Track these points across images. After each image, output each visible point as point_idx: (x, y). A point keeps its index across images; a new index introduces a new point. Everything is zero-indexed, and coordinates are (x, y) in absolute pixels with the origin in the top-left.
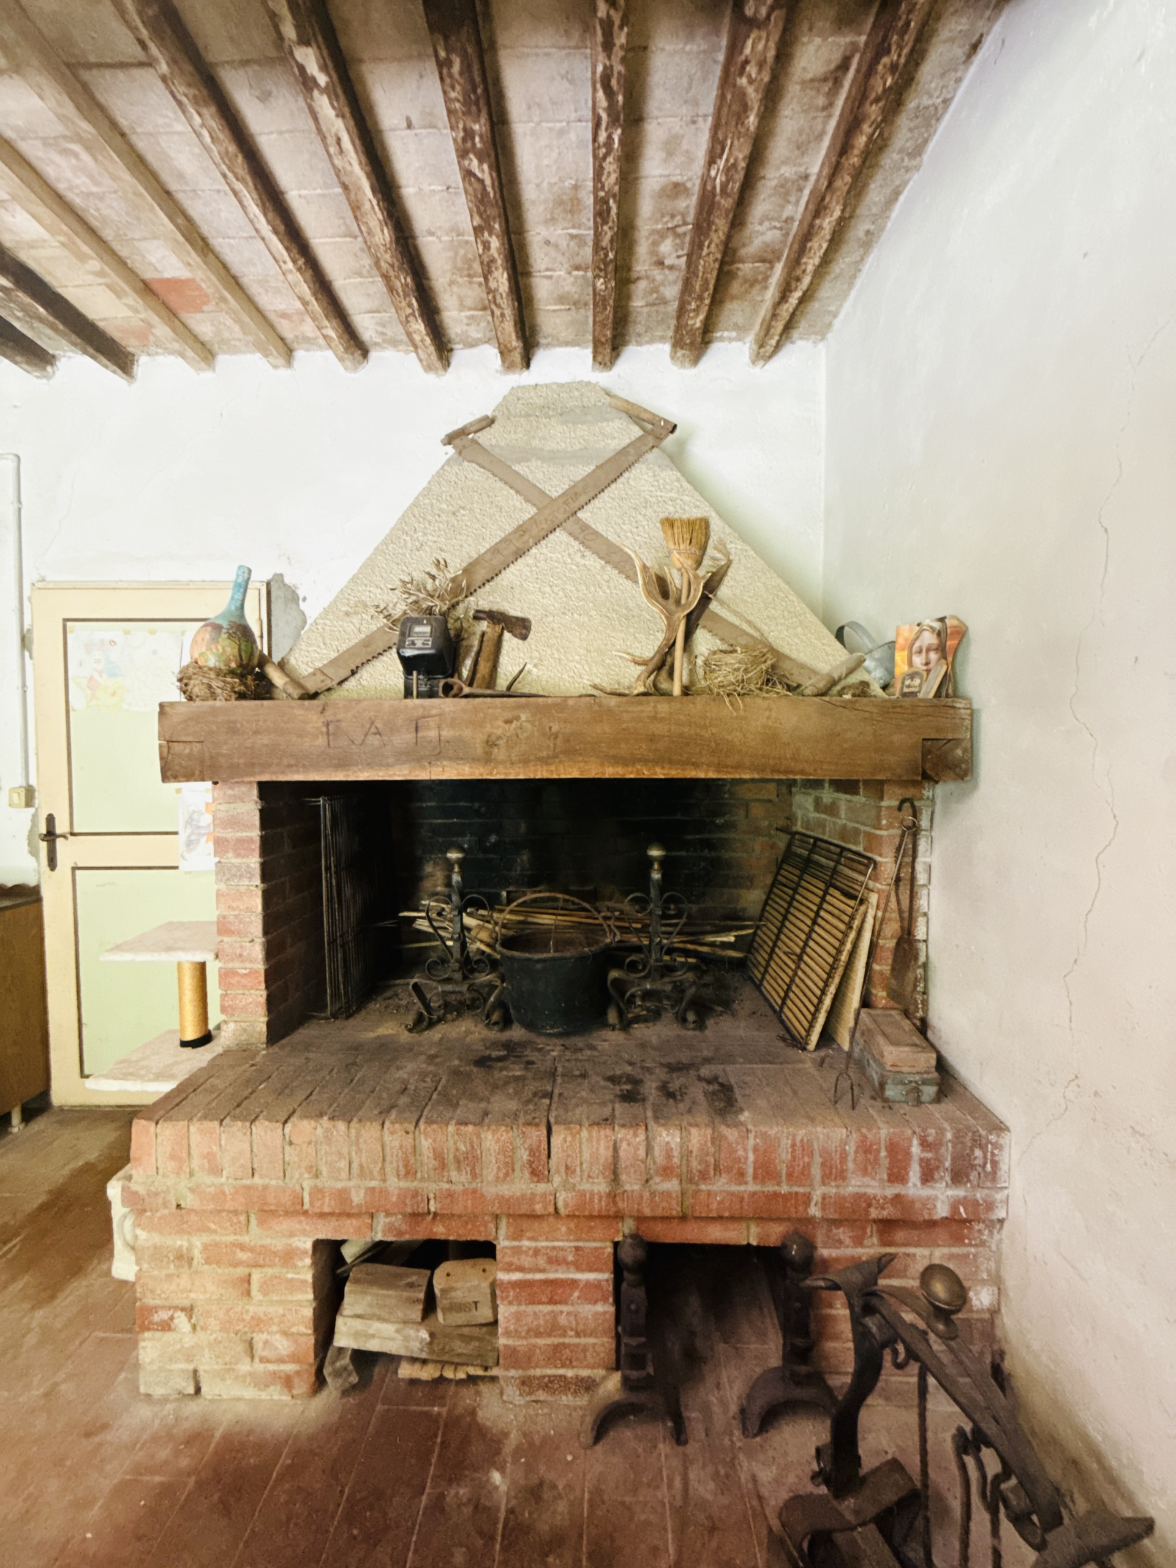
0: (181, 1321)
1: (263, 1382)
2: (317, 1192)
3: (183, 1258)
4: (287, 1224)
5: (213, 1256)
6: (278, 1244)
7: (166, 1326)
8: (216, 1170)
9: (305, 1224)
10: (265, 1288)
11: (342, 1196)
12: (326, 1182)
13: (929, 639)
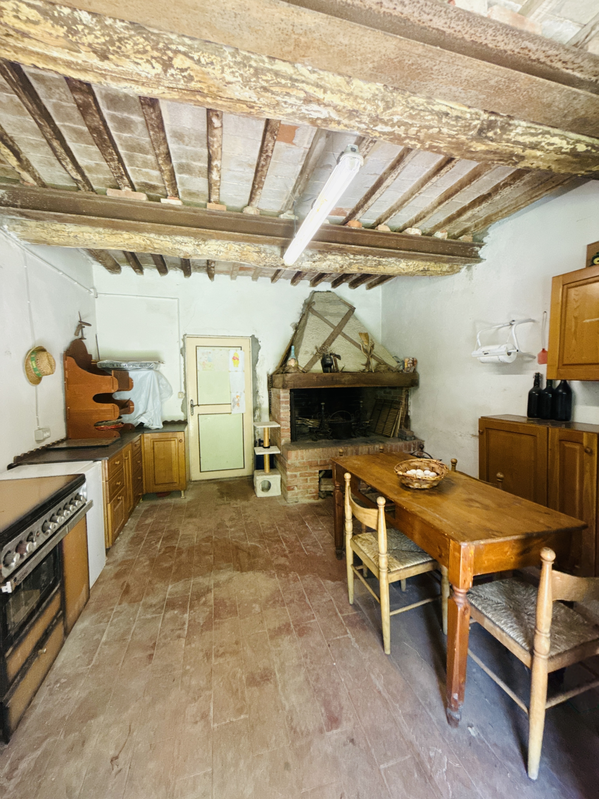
0: (296, 488)
1: (309, 498)
2: (321, 461)
3: (296, 476)
4: (314, 468)
5: (301, 475)
6: (313, 472)
7: (293, 489)
8: (303, 459)
9: (318, 468)
10: (311, 480)
11: (325, 461)
12: (322, 459)
13: (411, 362)
